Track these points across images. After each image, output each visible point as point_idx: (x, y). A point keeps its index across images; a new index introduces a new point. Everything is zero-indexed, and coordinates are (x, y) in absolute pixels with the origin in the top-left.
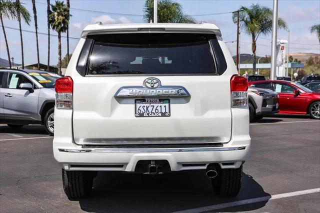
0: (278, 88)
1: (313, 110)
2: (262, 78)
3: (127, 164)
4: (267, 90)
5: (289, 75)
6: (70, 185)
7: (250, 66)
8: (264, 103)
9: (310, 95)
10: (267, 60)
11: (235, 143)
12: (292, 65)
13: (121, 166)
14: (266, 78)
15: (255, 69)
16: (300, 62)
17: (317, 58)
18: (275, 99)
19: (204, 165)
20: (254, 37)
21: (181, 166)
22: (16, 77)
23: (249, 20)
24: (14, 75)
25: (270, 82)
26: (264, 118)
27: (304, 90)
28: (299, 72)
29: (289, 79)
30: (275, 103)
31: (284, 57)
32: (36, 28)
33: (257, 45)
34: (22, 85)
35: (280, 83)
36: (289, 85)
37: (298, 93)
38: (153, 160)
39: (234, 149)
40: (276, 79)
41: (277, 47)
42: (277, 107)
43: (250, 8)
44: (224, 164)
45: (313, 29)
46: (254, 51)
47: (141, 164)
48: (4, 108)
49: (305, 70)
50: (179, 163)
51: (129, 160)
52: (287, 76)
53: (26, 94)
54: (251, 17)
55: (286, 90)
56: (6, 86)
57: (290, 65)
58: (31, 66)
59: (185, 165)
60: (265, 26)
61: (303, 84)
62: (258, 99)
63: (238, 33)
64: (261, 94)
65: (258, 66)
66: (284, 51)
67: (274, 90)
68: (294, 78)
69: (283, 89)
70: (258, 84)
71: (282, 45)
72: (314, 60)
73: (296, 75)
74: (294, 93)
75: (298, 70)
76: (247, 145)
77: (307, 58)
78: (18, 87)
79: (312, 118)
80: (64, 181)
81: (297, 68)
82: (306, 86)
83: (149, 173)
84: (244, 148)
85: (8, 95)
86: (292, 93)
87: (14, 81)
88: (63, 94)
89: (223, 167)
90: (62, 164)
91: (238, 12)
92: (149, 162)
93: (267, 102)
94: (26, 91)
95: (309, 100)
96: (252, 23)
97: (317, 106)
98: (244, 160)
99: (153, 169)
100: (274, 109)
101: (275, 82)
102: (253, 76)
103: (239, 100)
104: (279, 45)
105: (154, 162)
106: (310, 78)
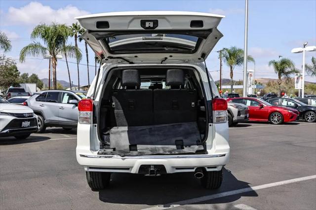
0: (249, 103)
1: (272, 118)
2: (237, 95)
3: (132, 167)
4: (240, 104)
5: (255, 93)
6: (92, 180)
7: (229, 87)
8: (239, 113)
9: (271, 108)
10: (240, 83)
11: (217, 151)
12: (257, 86)
13: (128, 169)
14: (240, 95)
15: (232, 89)
16: (262, 84)
17: (273, 82)
18: (247, 111)
19: (193, 168)
20: (231, 68)
21: (175, 169)
22: (68, 95)
23: (228, 56)
24: (66, 94)
25: (243, 99)
26: (239, 123)
27: (266, 104)
28: (262, 91)
29: (255, 96)
30: (246, 113)
31: (252, 81)
32: (88, 62)
33: (233, 73)
34: (71, 101)
35: (250, 100)
36: (256, 100)
37: (262, 106)
38: (152, 165)
39: (217, 156)
40: (247, 97)
41: (247, 75)
42: (248, 116)
43: (229, 49)
44: (208, 168)
45: (270, 63)
46: (232, 77)
47: (143, 168)
48: (59, 117)
49: (265, 90)
50: (173, 167)
51: (134, 164)
52: (254, 94)
53: (74, 107)
54: (230, 55)
55: (254, 104)
56: (60, 102)
57: (255, 87)
58: (84, 87)
59: (177, 168)
60: (239, 61)
61: (265, 100)
62: (235, 111)
63: (221, 65)
64: (237, 107)
65: (234, 87)
66: (252, 78)
67: (245, 104)
68: (258, 95)
69: (251, 104)
70: (235, 100)
71: (250, 73)
72: (271, 83)
73: (259, 93)
74: (259, 107)
75: (261, 89)
76: (227, 153)
77: (267, 81)
78: (68, 103)
79: (272, 123)
80: (87, 177)
81: (260, 89)
82: (267, 101)
83: (148, 175)
84: (224, 155)
85: (62, 108)
86: (257, 106)
87: (66, 98)
88: (85, 112)
89: (208, 170)
90: (84, 166)
91: (221, 51)
92: (149, 166)
93: (241, 112)
94: (73, 105)
95: (269, 111)
96: (231, 59)
97: (275, 115)
98: (224, 164)
99: (152, 172)
100: (246, 117)
101: (246, 99)
102: (231, 94)
103: (220, 117)
104: (248, 73)
105: (153, 167)
106: (269, 95)
